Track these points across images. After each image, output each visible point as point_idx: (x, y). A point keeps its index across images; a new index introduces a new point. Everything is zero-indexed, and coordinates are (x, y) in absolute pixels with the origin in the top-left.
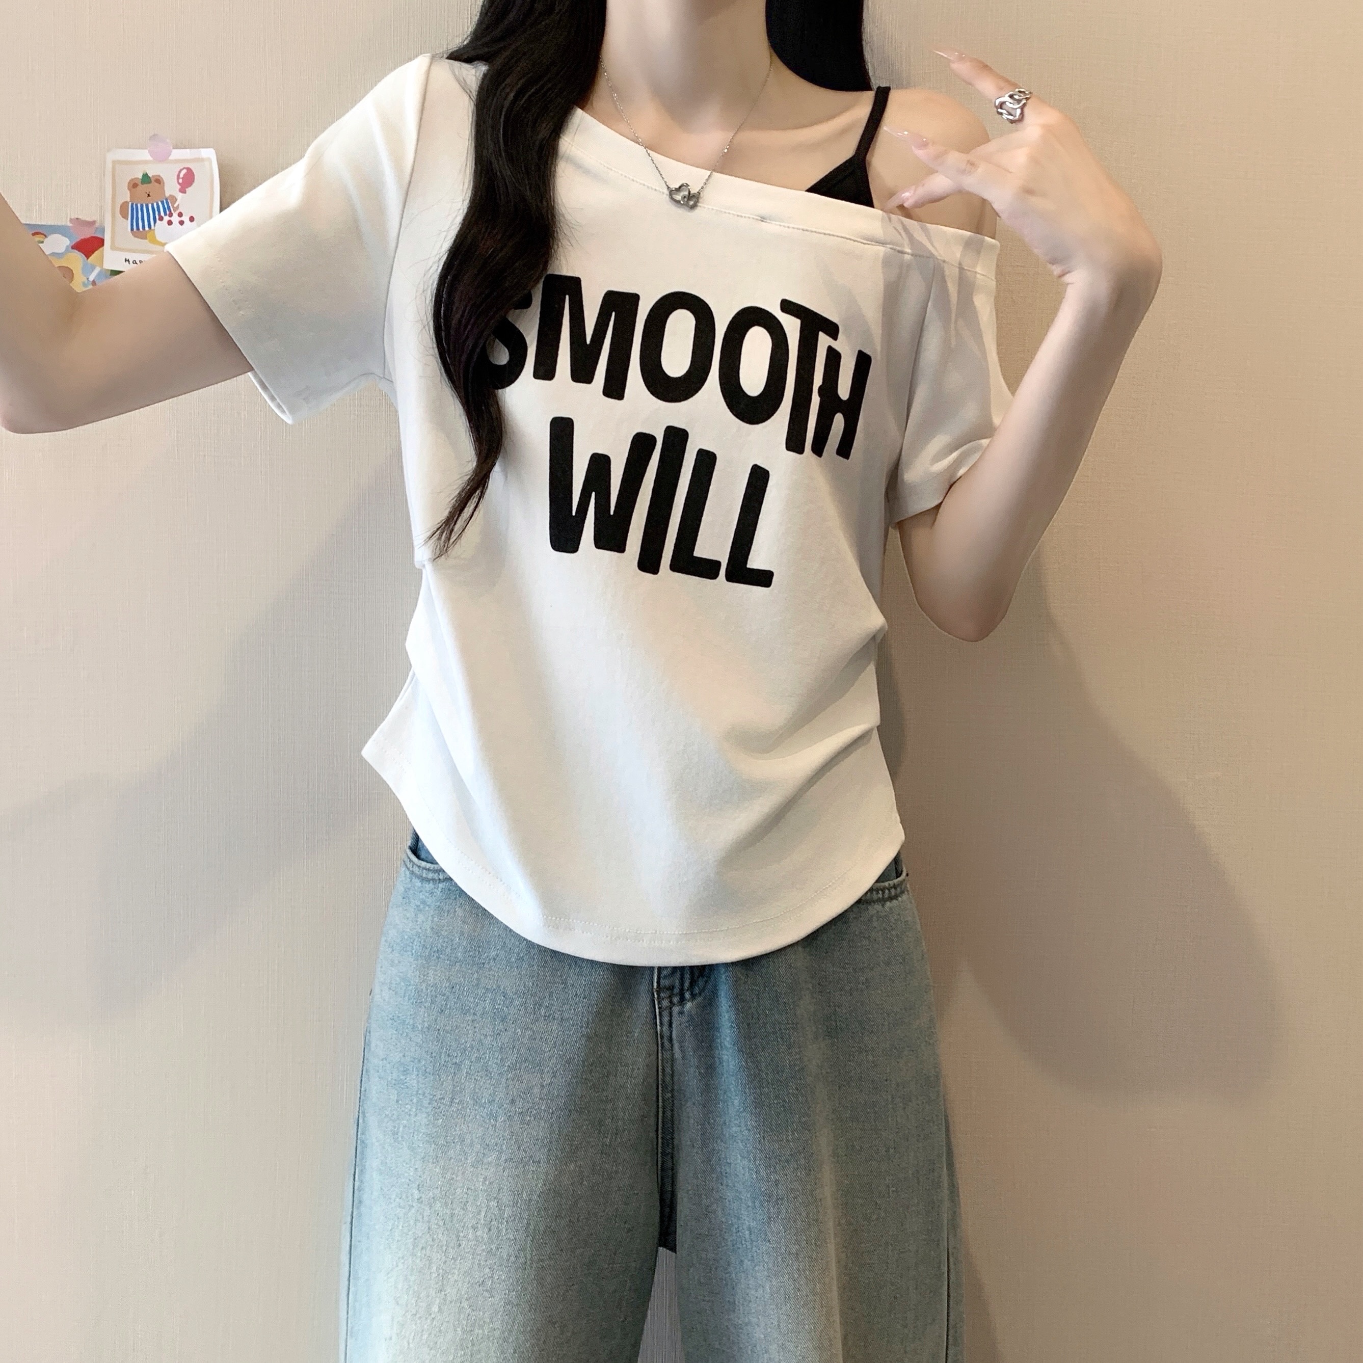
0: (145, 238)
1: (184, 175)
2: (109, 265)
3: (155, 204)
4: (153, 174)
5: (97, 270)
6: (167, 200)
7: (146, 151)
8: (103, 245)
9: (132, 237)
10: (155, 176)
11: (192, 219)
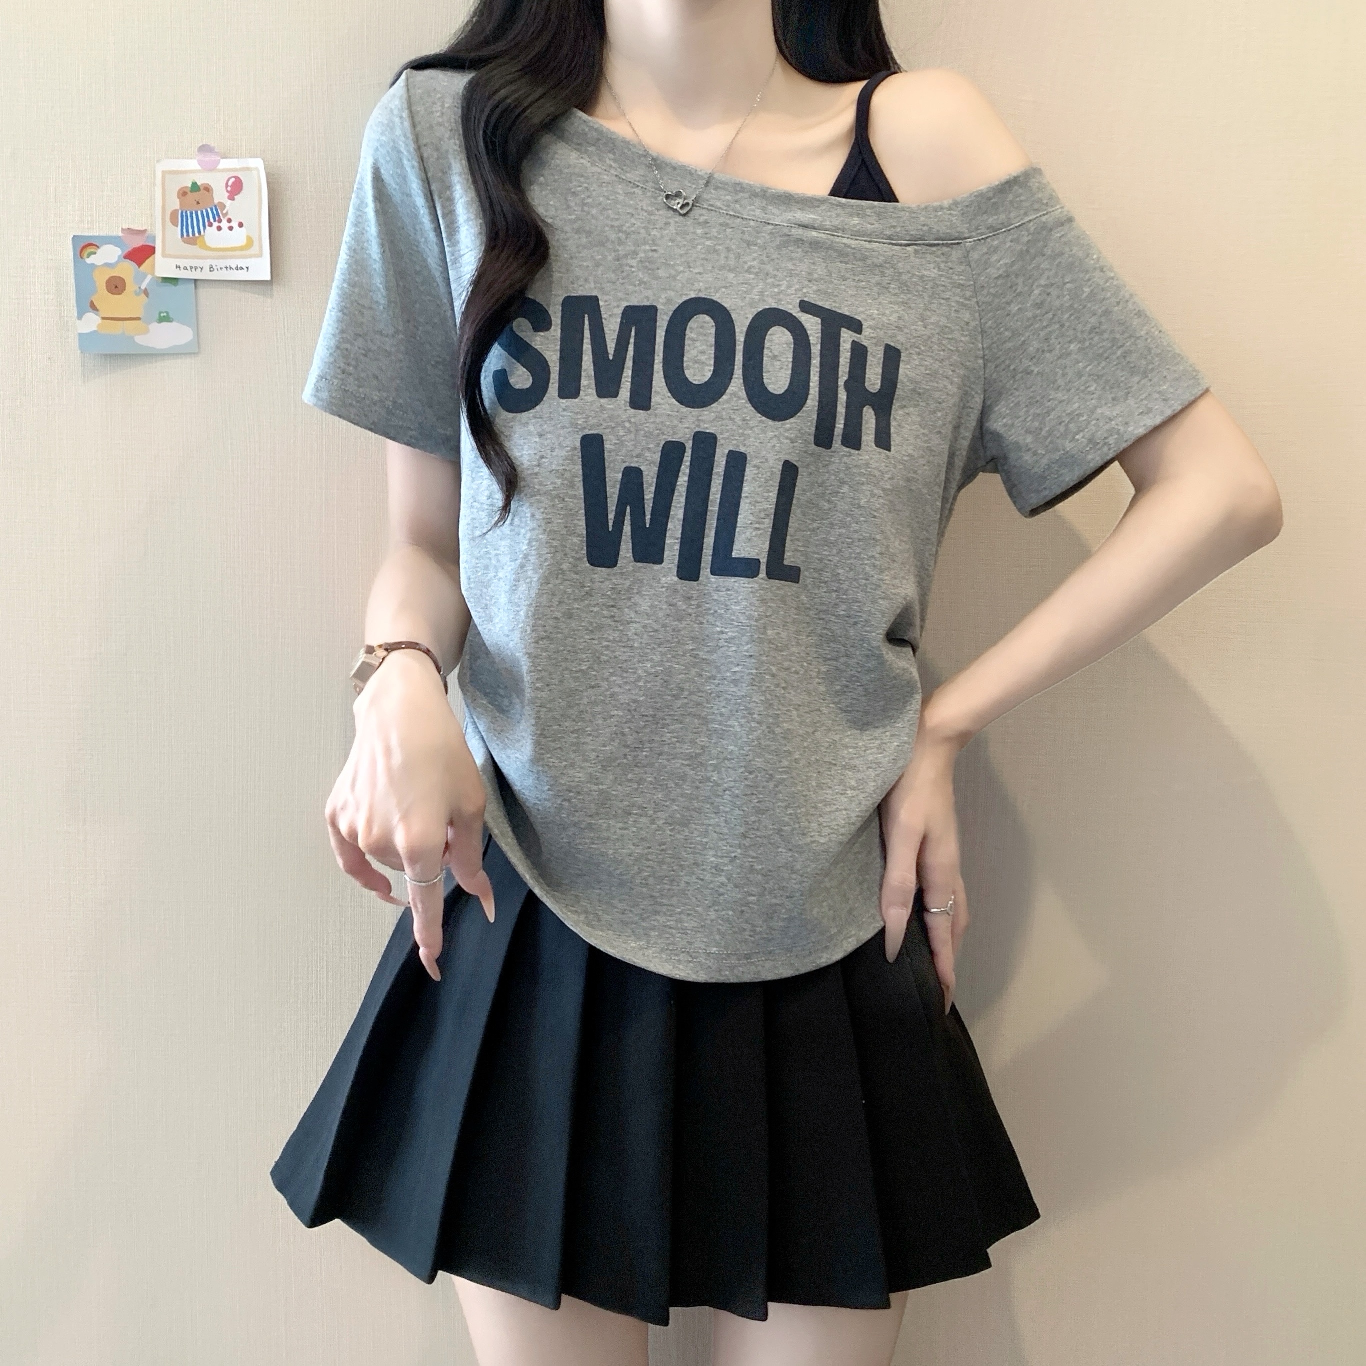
0: (196, 245)
1: (233, 183)
2: (161, 273)
3: (204, 211)
4: (203, 183)
5: (149, 277)
6: (216, 206)
7: (196, 161)
8: (154, 253)
9: (183, 243)
10: (205, 184)
11: (241, 225)
